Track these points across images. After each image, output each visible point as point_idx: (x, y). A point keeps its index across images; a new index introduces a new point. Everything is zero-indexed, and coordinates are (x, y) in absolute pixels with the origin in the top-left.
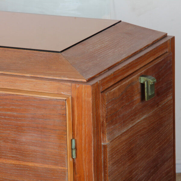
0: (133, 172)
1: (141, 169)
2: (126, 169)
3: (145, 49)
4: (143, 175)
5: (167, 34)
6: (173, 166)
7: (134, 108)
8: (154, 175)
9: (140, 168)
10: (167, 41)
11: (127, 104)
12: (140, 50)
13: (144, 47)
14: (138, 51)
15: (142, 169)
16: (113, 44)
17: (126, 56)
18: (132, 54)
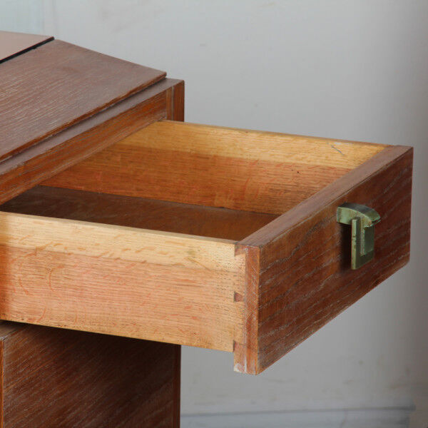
0: (70, 413)
1: (89, 407)
2: (51, 404)
3: (107, 110)
4: (93, 420)
5: (165, 74)
6: (172, 402)
7: (322, 286)
8: (123, 423)
9: (86, 404)
10: (165, 91)
11: (307, 276)
12: (95, 110)
13: (107, 105)
14: (90, 114)
15: (92, 405)
16: (29, 94)
17: (59, 125)
18: (75, 121)
